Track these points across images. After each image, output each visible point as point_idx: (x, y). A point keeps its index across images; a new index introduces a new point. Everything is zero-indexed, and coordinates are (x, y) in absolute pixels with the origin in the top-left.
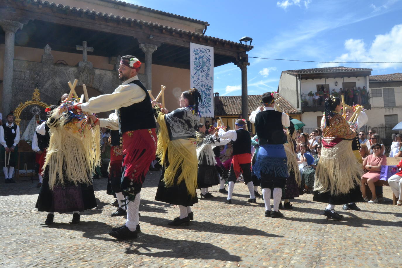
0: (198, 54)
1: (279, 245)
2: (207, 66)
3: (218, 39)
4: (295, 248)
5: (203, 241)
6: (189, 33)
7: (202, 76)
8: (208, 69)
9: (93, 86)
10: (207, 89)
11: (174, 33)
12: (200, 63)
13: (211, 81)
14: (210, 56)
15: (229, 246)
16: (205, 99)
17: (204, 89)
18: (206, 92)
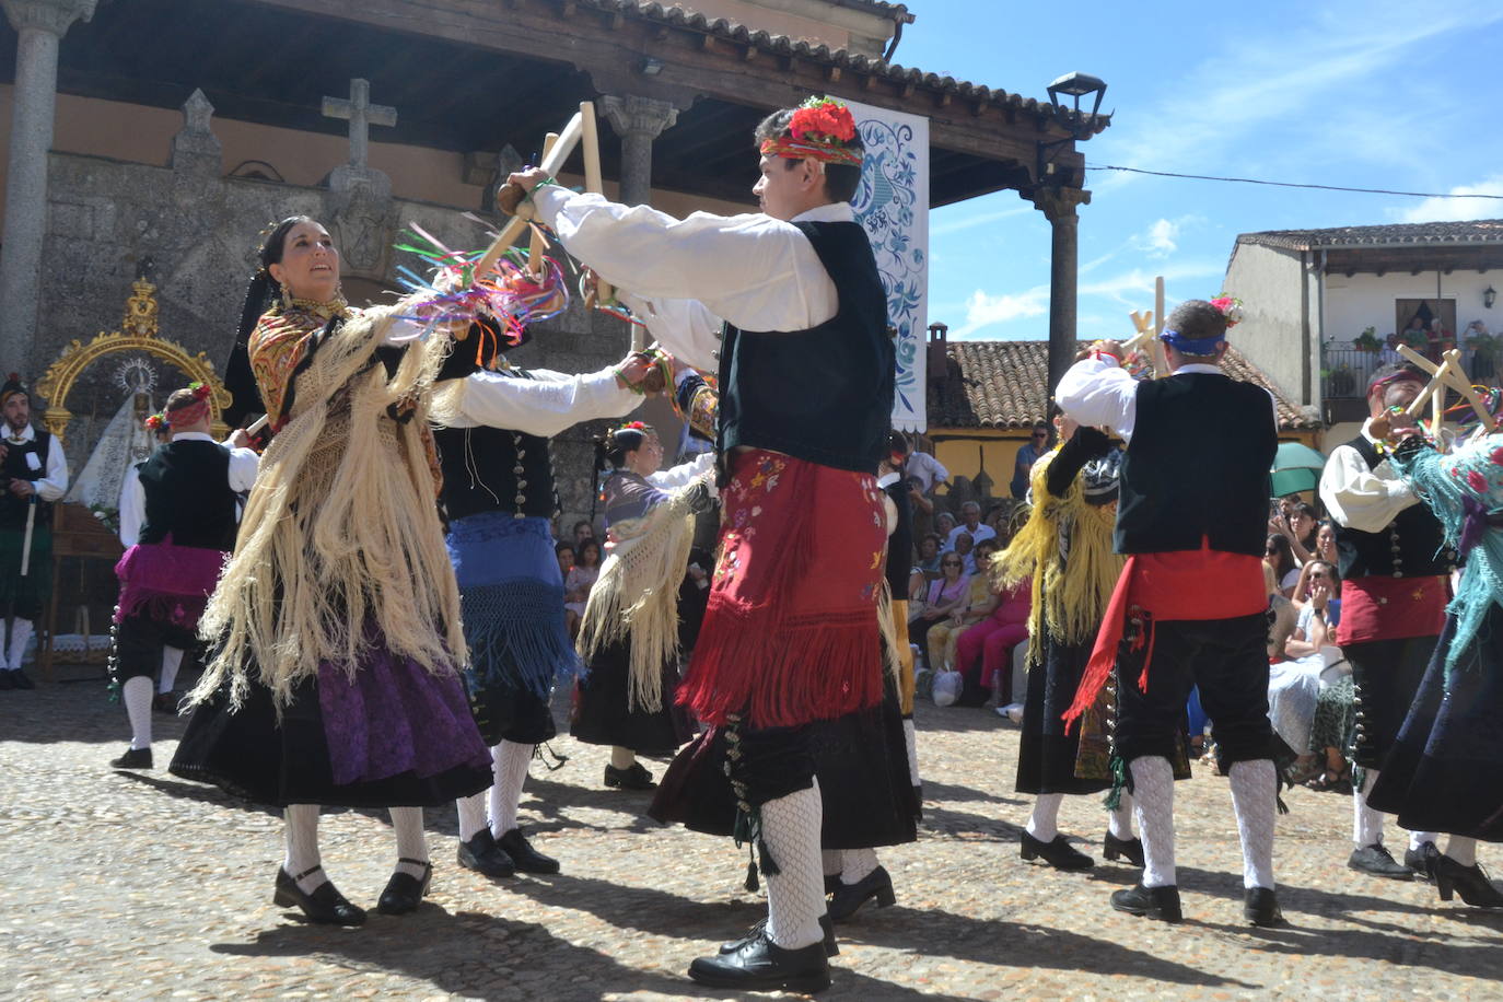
2: (896, 200)
3: (949, 81)
6: (823, 51)
8: (905, 216)
11: (752, 53)
14: (911, 156)
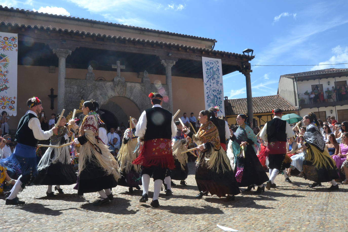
0: (209, 65)
1: (285, 223)
2: (216, 74)
3: (224, 52)
4: (300, 226)
5: (217, 220)
6: (201, 49)
7: (214, 83)
8: (218, 77)
9: (126, 96)
10: (218, 93)
11: (188, 50)
12: (211, 72)
13: (220, 86)
14: (218, 66)
15: (240, 224)
16: (217, 101)
17: (216, 94)
18: (217, 96)
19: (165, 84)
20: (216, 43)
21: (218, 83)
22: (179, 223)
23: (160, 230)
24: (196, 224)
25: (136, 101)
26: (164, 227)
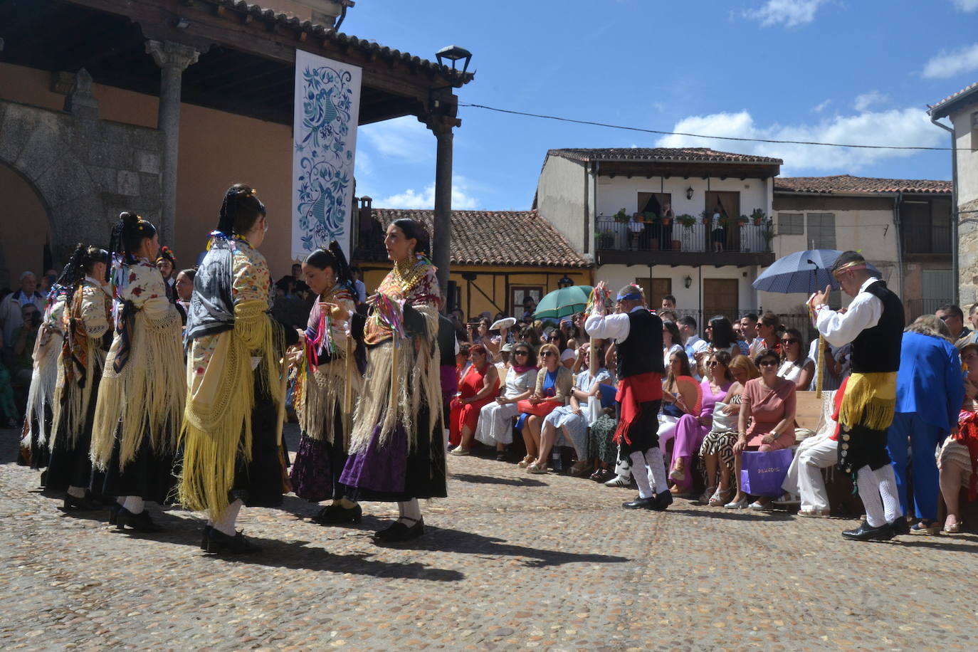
0: (317, 83)
1: (516, 616)
2: (339, 119)
3: (375, 45)
4: (560, 624)
5: (305, 605)
6: (295, 21)
7: (326, 147)
8: (343, 129)
10: (335, 184)
11: (249, 19)
12: (321, 109)
13: (347, 162)
14: (349, 91)
15: (377, 620)
16: (329, 211)
17: (329, 185)
18: (333, 194)
19: (156, 127)
20: (348, 9)
21: (342, 150)
22: (174, 616)
23: (104, 640)
24: (233, 618)
25: (39, 178)
26: (120, 629)
